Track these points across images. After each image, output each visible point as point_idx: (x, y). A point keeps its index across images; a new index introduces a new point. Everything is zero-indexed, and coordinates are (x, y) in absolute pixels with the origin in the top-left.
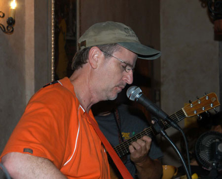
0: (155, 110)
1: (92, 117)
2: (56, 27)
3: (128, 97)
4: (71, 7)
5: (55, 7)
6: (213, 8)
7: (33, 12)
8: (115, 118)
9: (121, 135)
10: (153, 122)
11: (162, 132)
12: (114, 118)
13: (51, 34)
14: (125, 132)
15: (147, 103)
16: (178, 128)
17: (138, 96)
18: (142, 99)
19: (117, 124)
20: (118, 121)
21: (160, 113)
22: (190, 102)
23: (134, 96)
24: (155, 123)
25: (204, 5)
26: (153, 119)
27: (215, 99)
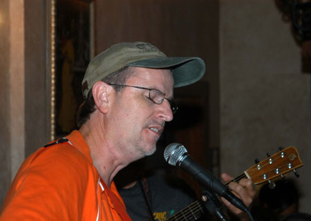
0: (207, 180)
1: (116, 192)
2: (58, 52)
3: (166, 159)
4: (81, 21)
5: (57, 22)
6: (300, 23)
7: (22, 30)
8: (143, 191)
9: (153, 217)
10: (204, 198)
11: (218, 213)
12: (140, 191)
13: (50, 64)
14: (159, 212)
15: (196, 170)
16: (244, 208)
17: (181, 158)
18: (188, 163)
19: (146, 199)
20: (147, 195)
21: (215, 185)
22: (257, 162)
23: (175, 158)
24: (208, 199)
25: (286, 18)
26: (205, 194)
27: (295, 156)
